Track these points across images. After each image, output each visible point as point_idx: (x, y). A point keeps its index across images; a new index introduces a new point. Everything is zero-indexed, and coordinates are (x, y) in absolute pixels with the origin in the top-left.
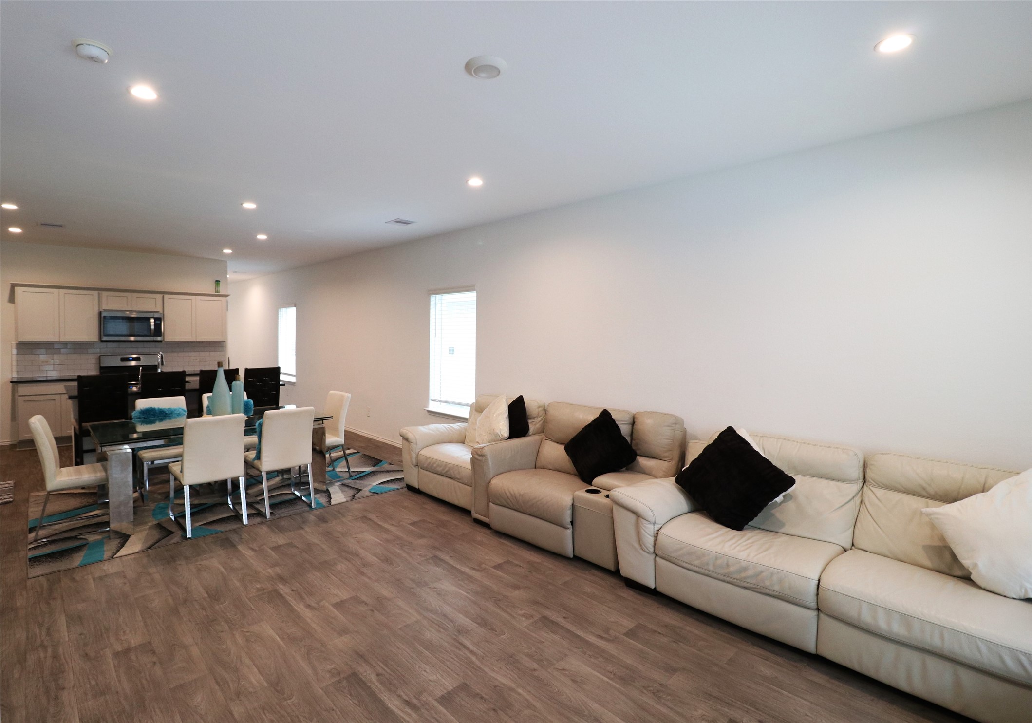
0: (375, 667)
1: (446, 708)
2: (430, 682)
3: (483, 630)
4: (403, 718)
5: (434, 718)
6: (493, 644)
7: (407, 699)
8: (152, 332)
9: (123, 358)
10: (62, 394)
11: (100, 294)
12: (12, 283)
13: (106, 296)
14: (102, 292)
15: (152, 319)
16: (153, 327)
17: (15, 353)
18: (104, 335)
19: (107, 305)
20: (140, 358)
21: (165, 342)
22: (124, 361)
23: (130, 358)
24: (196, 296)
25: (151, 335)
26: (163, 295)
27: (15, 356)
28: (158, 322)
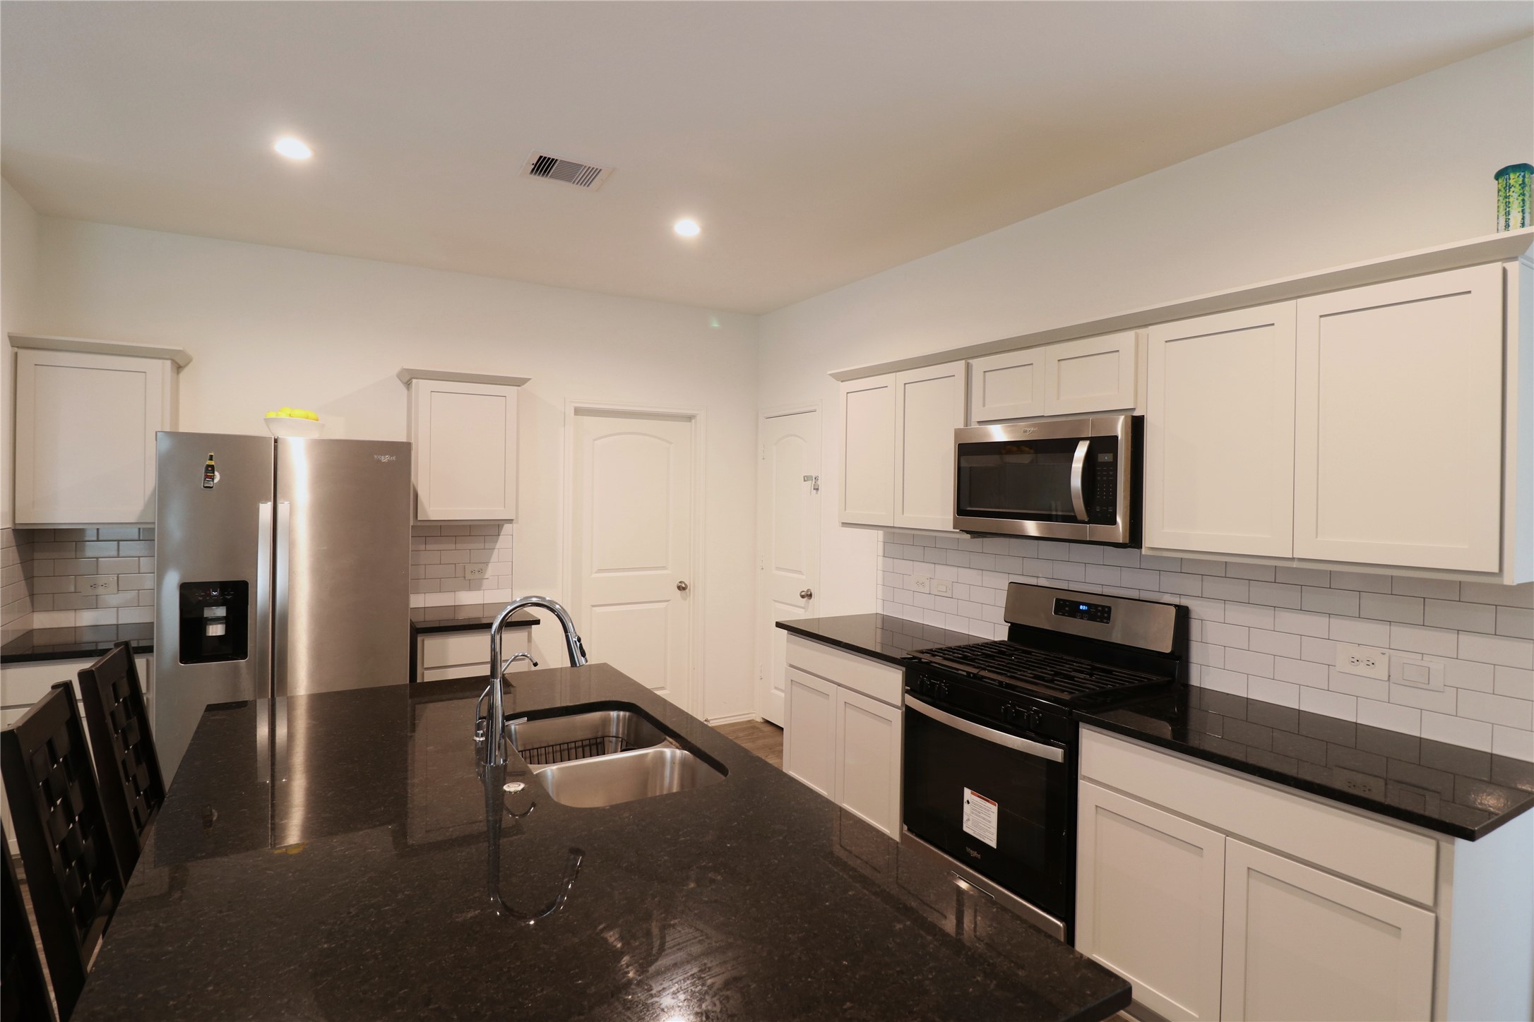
8: (1078, 503)
9: (1062, 600)
10: (839, 685)
11: (968, 368)
12: (831, 375)
13: (982, 373)
14: (974, 362)
15: (1081, 443)
16: (1076, 481)
17: (881, 553)
18: (961, 511)
19: (984, 406)
20: (1110, 608)
21: (1150, 553)
22: (1063, 615)
23: (1084, 604)
24: (1299, 300)
25: (1079, 518)
26: (1142, 331)
27: (881, 559)
28: (1106, 458)
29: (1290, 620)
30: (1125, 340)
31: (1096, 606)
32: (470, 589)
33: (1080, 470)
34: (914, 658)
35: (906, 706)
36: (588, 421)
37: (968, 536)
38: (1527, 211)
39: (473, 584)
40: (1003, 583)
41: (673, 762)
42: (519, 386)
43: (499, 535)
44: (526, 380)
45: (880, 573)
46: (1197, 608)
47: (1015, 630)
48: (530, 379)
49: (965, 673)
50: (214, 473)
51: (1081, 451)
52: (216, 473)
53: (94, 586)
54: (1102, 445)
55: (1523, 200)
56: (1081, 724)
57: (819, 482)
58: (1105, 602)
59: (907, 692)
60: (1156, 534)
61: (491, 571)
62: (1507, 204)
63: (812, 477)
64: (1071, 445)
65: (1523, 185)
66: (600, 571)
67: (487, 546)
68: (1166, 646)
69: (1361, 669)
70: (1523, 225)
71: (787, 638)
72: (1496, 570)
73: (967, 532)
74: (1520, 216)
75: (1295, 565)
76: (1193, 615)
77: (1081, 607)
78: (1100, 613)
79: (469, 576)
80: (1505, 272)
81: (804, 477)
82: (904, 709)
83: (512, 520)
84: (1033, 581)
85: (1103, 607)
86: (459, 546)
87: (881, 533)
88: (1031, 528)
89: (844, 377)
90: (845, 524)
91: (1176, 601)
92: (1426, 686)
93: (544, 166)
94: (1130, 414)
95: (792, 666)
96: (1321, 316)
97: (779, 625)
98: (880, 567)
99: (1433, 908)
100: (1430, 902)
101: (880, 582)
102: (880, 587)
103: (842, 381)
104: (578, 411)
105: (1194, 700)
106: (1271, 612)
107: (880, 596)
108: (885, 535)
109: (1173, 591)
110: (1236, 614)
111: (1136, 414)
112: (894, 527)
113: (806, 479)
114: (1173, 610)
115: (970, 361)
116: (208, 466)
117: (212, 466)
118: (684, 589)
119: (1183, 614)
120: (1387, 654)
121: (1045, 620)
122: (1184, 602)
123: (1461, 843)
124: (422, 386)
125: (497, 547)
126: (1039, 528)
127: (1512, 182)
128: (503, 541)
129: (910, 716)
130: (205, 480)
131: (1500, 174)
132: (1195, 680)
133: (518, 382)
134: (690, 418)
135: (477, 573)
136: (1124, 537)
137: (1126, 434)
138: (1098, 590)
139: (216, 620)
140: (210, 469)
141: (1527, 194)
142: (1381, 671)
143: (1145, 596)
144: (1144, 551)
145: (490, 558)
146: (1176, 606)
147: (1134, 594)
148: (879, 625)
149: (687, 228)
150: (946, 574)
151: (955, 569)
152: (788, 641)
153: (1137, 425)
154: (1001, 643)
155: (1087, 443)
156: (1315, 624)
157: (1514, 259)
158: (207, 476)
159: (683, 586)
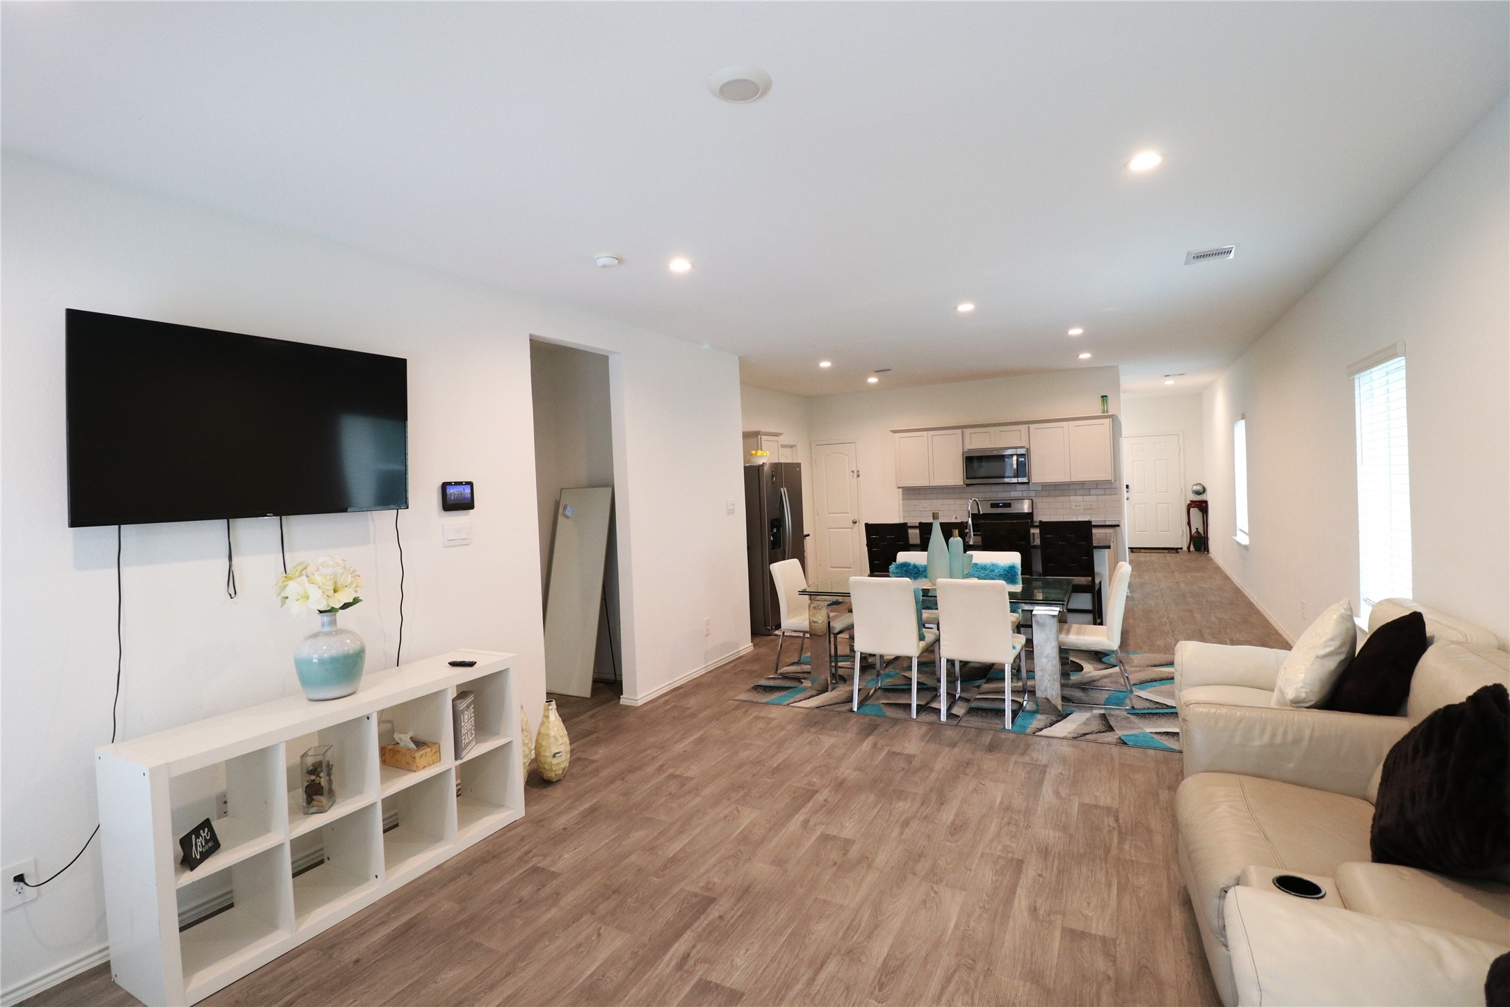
0: (733, 909)
1: (691, 992)
2: (729, 962)
3: (871, 978)
4: (660, 963)
5: (670, 988)
6: (846, 997)
7: (691, 955)
9: (995, 503)
11: (962, 432)
12: (891, 430)
13: (969, 434)
14: (967, 430)
15: (1014, 456)
17: (901, 498)
18: (966, 478)
19: (970, 444)
20: (1010, 503)
21: (1032, 484)
22: (996, 508)
23: (1002, 503)
24: (1069, 422)
26: (1027, 425)
27: (901, 501)
28: (1022, 460)
29: (1059, 499)
30: (1024, 428)
31: (1005, 503)
33: (1016, 463)
37: (968, 486)
45: (901, 507)
46: (1035, 499)
51: (1015, 458)
57: (860, 473)
60: (1034, 479)
62: (1103, 403)
63: (854, 471)
64: (1012, 456)
73: (968, 484)
76: (1034, 501)
77: (1000, 505)
78: (1005, 505)
85: (1008, 503)
89: (896, 431)
90: (900, 487)
94: (1026, 447)
98: (901, 504)
103: (895, 433)
106: (1054, 498)
107: (901, 515)
110: (1046, 500)
112: (929, 486)
113: (852, 472)
114: (1030, 501)
115: (962, 430)
119: (1032, 501)
121: (987, 511)
124: (763, 439)
127: (1103, 399)
131: (1101, 397)
134: (793, 447)
137: (1027, 454)
138: (1007, 499)
144: (1030, 484)
146: (1030, 499)
150: (955, 501)
153: (1028, 451)
155: (1016, 455)
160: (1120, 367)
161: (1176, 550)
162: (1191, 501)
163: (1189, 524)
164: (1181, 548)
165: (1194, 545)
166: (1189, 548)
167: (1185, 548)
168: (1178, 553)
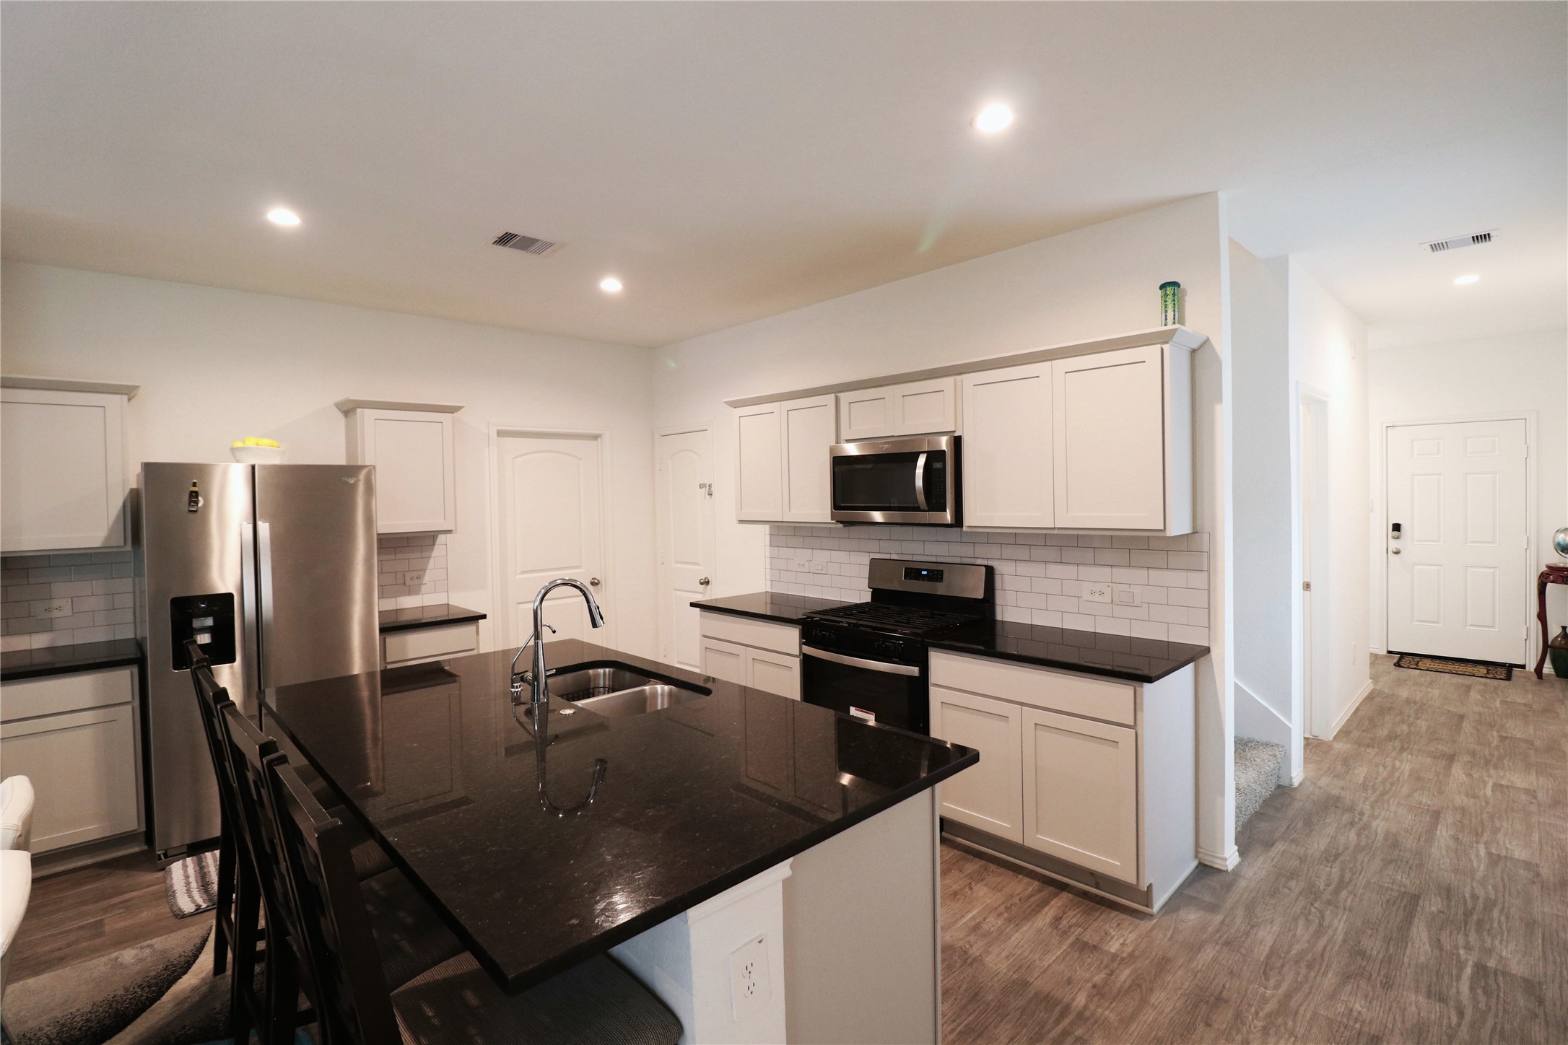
8: (921, 497)
9: (910, 568)
10: (747, 646)
11: (837, 400)
12: (725, 402)
13: (848, 404)
14: (841, 395)
15: (921, 455)
16: (919, 482)
17: (768, 543)
18: (836, 506)
19: (850, 428)
20: (942, 571)
21: (969, 530)
22: (910, 579)
23: (924, 570)
24: (1053, 361)
25: (922, 508)
26: (958, 378)
27: (768, 548)
28: (938, 465)
29: (1055, 570)
30: (947, 383)
31: (933, 571)
32: (410, 593)
33: (922, 474)
34: (808, 617)
35: (803, 654)
36: (508, 441)
37: (841, 525)
38: (1176, 310)
39: (413, 590)
40: (865, 560)
41: (662, 694)
42: (453, 413)
43: (434, 545)
44: (460, 408)
45: (768, 560)
46: (1000, 567)
47: (876, 593)
48: (463, 407)
49: (846, 625)
50: (197, 498)
51: (921, 461)
52: (200, 498)
53: (49, 610)
54: (935, 457)
55: (1174, 304)
56: (930, 649)
57: (712, 489)
58: (940, 568)
59: (804, 643)
60: (972, 517)
61: (428, 577)
62: (1166, 306)
63: (705, 484)
64: (915, 456)
65: (1174, 294)
66: (523, 572)
67: (425, 554)
68: (980, 594)
69: (1097, 598)
70: (1174, 323)
71: (701, 614)
72: (1162, 528)
73: (841, 522)
74: (1172, 313)
75: (1056, 532)
76: (997, 572)
77: (923, 572)
78: (936, 575)
79: (408, 582)
80: (1162, 350)
81: (700, 485)
82: (802, 657)
83: (451, 531)
84: (887, 557)
85: (938, 571)
86: (398, 556)
87: (767, 527)
88: (878, 516)
89: (735, 404)
90: (741, 522)
91: (985, 562)
92: (1133, 605)
93: (505, 239)
94: (952, 434)
95: (705, 636)
96: (1066, 373)
97: (693, 605)
98: (768, 555)
99: (1134, 727)
100: (1132, 724)
101: (768, 566)
102: (768, 571)
103: (735, 408)
104: (500, 433)
105: (998, 628)
106: (1043, 566)
107: (768, 578)
108: (771, 528)
109: (984, 555)
110: (1024, 568)
111: (956, 434)
112: (783, 522)
113: (702, 486)
114: (984, 569)
115: (838, 395)
116: (192, 492)
117: (196, 492)
118: (597, 584)
119: (990, 571)
120: (1110, 587)
121: (899, 584)
122: (990, 563)
123: (1146, 685)
124: (367, 415)
125: (433, 555)
126: (884, 516)
127: (1168, 292)
128: (438, 551)
129: (807, 661)
130: (189, 504)
131: (1163, 287)
132: (999, 617)
133: (452, 410)
134: (596, 437)
135: (415, 579)
136: (951, 521)
137: (951, 450)
138: (934, 559)
139: (204, 630)
140: (194, 494)
141: (1176, 300)
142: (1107, 598)
143: (964, 561)
144: (964, 529)
145: (427, 564)
146: (985, 566)
147: (958, 561)
148: (769, 601)
149: (611, 285)
150: (821, 557)
151: (829, 552)
152: (701, 616)
153: (957, 442)
154: (867, 603)
155: (925, 455)
156: (1069, 571)
157: (1167, 343)
158: (190, 501)
159: (596, 581)
160: (1223, 196)
161: (1507, 671)
162: (1548, 567)
163: (1542, 616)
164: (1523, 667)
165: (1554, 662)
166: (1539, 670)
167: (1531, 666)
168: (1509, 678)
